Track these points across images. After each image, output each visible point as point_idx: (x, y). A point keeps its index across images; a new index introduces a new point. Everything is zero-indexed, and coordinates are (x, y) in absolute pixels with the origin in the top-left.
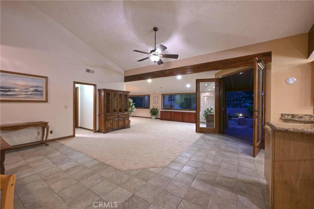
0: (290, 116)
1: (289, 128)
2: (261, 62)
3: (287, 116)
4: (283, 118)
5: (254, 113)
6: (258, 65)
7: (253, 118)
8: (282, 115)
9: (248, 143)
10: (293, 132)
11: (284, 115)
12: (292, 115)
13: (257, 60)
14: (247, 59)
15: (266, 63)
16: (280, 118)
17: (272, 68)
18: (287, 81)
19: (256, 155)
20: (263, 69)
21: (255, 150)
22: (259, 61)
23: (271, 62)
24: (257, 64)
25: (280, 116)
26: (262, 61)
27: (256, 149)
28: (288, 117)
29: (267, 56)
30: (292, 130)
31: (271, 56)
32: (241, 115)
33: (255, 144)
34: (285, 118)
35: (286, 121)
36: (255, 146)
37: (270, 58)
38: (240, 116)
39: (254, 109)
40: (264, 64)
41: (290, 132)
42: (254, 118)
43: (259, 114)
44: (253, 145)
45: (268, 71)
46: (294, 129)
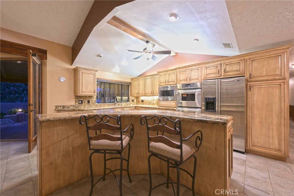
0: (62, 107)
1: (50, 117)
2: (35, 56)
3: (59, 107)
4: (57, 109)
5: (29, 107)
6: (33, 58)
7: (27, 113)
8: (56, 106)
9: (24, 141)
10: (53, 121)
11: (57, 107)
12: (63, 106)
13: (32, 53)
14: (20, 47)
15: (42, 59)
16: (55, 110)
17: (47, 66)
18: (59, 79)
19: (32, 150)
20: (39, 64)
21: (30, 145)
22: (34, 55)
23: (47, 59)
24: (31, 57)
25: (54, 108)
26: (37, 55)
27: (32, 144)
28: (61, 108)
29: (43, 52)
30: (52, 119)
31: (47, 54)
32: (20, 110)
33: (30, 139)
34: (58, 109)
35: (59, 111)
36: (30, 141)
37: (45, 56)
38: (19, 112)
39: (29, 103)
40: (41, 60)
41: (51, 121)
42: (29, 112)
43: (35, 108)
44: (27, 140)
45: (44, 67)
46: (54, 118)
